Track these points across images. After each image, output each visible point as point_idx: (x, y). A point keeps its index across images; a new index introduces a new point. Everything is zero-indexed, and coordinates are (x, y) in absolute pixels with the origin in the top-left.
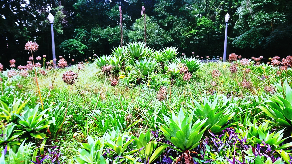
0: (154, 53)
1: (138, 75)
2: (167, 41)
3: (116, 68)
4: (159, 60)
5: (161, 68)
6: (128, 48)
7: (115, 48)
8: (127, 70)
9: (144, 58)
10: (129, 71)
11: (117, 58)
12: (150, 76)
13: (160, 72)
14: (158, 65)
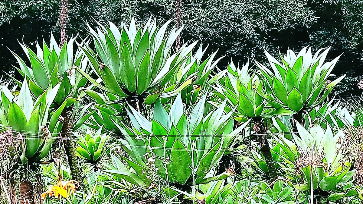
0: (222, 74)
1: (140, 183)
2: (281, 20)
3: (27, 144)
4: (248, 111)
5: (253, 152)
6: (92, 46)
7: (28, 44)
8: (84, 155)
9: (174, 98)
10: (93, 161)
11: (37, 93)
12: (202, 187)
13: (251, 171)
14: (242, 132)
